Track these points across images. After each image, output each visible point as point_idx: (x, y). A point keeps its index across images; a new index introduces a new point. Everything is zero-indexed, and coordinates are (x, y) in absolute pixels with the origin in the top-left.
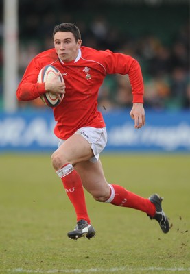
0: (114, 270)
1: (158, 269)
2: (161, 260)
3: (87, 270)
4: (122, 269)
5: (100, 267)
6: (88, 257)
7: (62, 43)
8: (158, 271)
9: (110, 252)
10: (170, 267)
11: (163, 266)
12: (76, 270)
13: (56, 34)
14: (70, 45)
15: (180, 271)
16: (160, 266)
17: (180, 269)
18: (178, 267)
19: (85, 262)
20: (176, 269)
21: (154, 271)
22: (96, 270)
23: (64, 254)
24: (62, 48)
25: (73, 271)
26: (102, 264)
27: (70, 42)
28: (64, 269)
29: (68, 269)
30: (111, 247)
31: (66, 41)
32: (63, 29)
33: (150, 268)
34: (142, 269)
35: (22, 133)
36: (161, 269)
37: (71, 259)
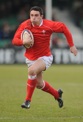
27: (38, 16)
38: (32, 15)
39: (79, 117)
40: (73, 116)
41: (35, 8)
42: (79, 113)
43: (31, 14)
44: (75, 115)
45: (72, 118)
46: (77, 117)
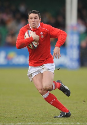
0: (29, 124)
1: (50, 123)
2: (51, 119)
3: (17, 124)
4: (33, 123)
5: (22, 122)
6: (17, 118)
8: (50, 124)
9: (27, 115)
10: (56, 122)
11: (52, 122)
12: (11, 124)
15: (61, 124)
16: (51, 122)
17: (60, 123)
18: (59, 122)
19: (15, 120)
20: (58, 123)
21: (48, 124)
22: (20, 124)
23: (6, 116)
25: (10, 124)
26: (23, 121)
28: (6, 123)
29: (8, 123)
30: (28, 113)
33: (46, 123)
34: (43, 123)
36: (51, 123)
37: (9, 118)
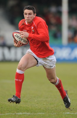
7: (28, 15)
13: (25, 10)
14: (31, 16)
24: (27, 17)
27: (31, 14)
31: (30, 14)
32: (29, 9)
35: (70, 54)
38: (26, 14)
39: (14, 114)
40: (8, 113)
41: (28, 7)
42: (14, 109)
43: (24, 13)
44: (10, 112)
45: (7, 114)
46: (11, 114)
